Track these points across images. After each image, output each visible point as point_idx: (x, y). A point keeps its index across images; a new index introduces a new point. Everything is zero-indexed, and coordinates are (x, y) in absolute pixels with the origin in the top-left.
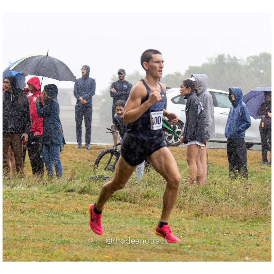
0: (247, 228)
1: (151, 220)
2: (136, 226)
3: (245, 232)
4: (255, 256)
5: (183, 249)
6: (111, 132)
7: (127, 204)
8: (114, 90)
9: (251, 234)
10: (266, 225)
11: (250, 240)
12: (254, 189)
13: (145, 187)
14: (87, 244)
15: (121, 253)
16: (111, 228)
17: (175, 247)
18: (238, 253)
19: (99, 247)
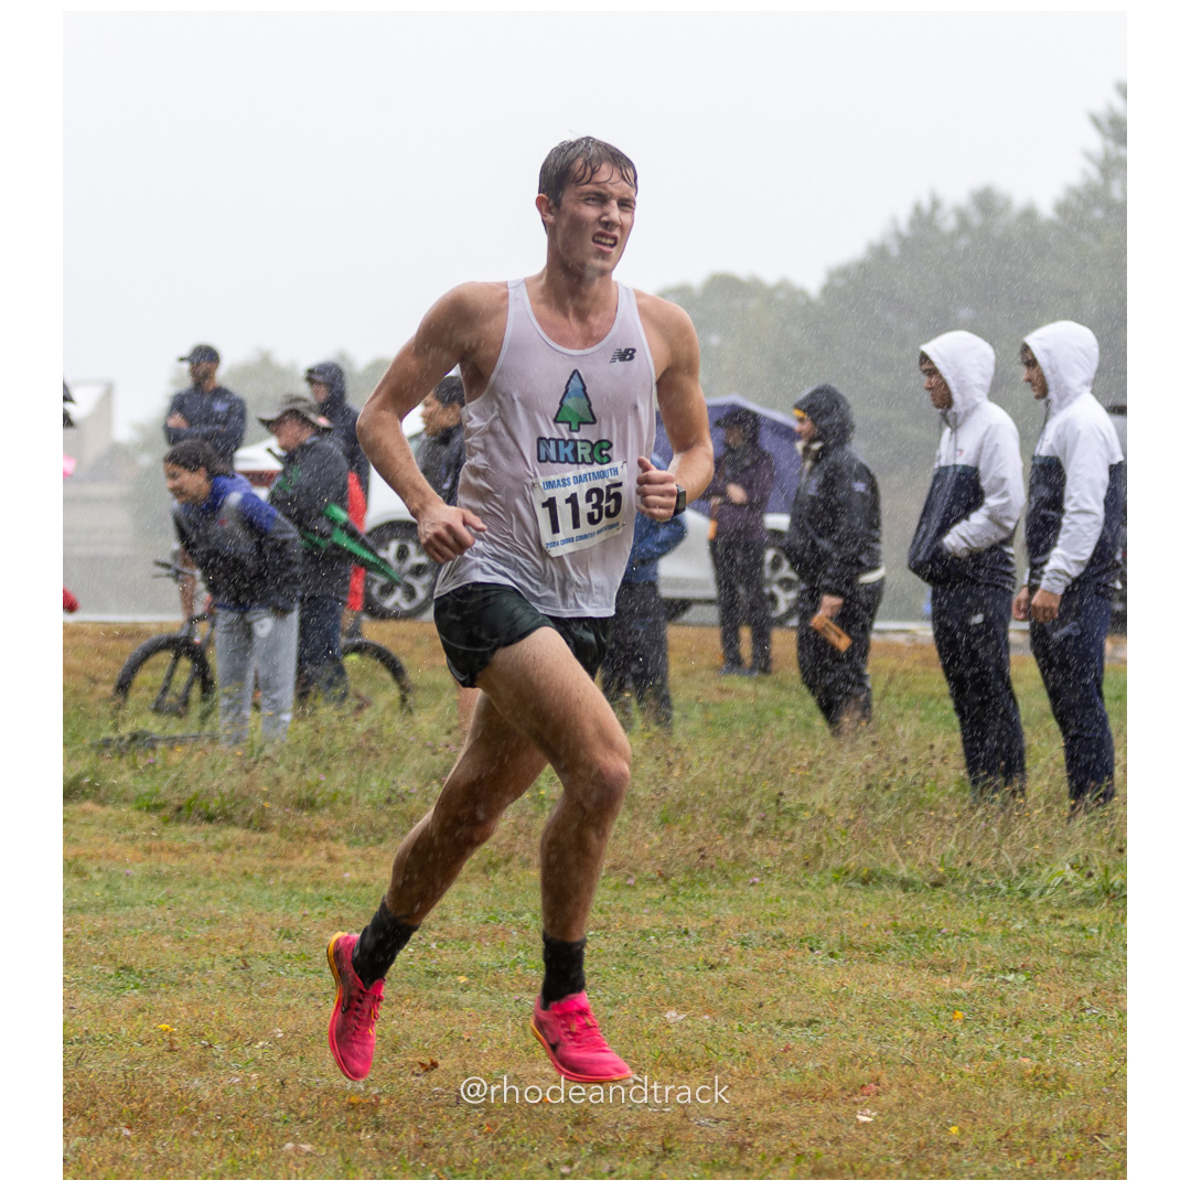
0: (672, 906)
1: (324, 891)
2: (270, 911)
3: (664, 922)
4: (700, 1008)
5: (441, 988)
6: (168, 576)
7: (236, 833)
8: (177, 421)
9: (684, 927)
10: (739, 892)
11: (682, 949)
12: (695, 764)
13: (298, 769)
14: (90, 981)
15: (215, 1013)
16: (176, 923)
17: (409, 981)
18: (639, 996)
19: (136, 991)
